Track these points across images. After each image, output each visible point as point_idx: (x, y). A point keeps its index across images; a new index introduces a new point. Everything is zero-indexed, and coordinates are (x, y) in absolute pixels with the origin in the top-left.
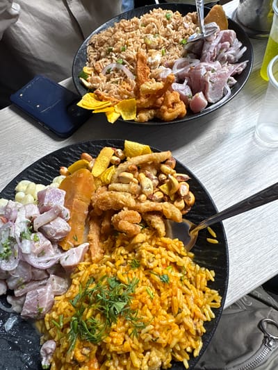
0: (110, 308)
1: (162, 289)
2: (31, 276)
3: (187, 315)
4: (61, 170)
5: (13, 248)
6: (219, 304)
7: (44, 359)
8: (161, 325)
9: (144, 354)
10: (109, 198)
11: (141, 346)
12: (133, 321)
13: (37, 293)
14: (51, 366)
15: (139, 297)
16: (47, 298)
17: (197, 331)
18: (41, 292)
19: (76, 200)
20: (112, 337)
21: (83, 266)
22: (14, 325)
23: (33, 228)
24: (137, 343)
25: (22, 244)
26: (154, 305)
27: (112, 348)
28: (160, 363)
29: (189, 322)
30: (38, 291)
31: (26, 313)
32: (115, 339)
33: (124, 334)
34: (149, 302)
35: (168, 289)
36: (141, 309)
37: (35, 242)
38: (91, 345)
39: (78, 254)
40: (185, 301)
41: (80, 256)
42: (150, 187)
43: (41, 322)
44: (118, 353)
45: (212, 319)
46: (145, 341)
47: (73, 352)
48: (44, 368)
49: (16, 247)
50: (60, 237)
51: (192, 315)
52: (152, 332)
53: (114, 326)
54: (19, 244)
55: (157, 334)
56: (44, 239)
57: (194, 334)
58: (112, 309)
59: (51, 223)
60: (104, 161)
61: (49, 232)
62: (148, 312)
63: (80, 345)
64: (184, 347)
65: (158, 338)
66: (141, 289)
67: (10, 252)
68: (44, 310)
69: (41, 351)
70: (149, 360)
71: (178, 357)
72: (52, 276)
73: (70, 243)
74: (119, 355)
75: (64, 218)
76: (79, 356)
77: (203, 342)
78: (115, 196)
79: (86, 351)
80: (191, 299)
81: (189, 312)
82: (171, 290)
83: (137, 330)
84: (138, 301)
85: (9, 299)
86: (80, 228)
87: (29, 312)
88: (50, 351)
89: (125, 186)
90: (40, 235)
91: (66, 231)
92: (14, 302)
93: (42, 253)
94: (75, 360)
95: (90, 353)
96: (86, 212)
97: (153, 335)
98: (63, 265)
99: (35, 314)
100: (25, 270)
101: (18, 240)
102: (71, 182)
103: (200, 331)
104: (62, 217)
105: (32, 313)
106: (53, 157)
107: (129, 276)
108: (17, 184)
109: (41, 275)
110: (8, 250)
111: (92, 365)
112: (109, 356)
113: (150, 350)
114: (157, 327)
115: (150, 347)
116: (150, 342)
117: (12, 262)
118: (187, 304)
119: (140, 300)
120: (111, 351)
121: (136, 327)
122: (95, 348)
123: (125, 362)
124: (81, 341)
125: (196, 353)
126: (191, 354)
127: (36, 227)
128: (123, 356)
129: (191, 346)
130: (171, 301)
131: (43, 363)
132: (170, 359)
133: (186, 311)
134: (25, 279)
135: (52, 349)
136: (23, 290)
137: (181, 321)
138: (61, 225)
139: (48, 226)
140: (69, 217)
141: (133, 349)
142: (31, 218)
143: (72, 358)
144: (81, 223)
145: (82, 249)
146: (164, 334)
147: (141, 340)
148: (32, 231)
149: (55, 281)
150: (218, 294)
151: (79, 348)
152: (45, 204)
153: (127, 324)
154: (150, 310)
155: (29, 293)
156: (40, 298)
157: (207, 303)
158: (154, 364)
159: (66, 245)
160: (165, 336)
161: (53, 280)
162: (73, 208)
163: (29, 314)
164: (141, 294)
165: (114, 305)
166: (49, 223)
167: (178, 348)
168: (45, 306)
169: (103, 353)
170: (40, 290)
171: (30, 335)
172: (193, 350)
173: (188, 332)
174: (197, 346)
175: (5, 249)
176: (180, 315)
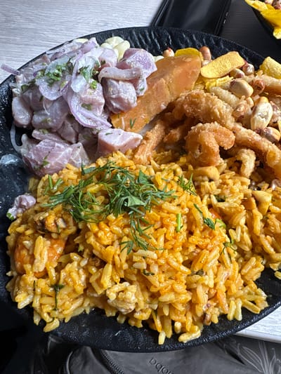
0: (121, 196)
1: (197, 232)
2: (60, 125)
3: (207, 286)
4: (167, 51)
5: (64, 77)
6: (259, 310)
7: (14, 208)
8: (168, 263)
9: (122, 280)
10: (204, 100)
11: (125, 266)
12: (137, 233)
13: (53, 146)
14: (15, 219)
15: (164, 215)
16: (60, 156)
17: (204, 315)
18: (58, 147)
19: (163, 80)
20: (100, 229)
21: (119, 157)
22: (11, 165)
23: (98, 74)
24: (124, 259)
25: (76, 78)
26: (175, 238)
27: (92, 240)
28: (133, 307)
29: (202, 295)
30: (57, 144)
31: (29, 157)
32: (103, 233)
33: (115, 237)
34: (172, 229)
35: (205, 238)
36: (156, 230)
37: (90, 88)
38: (71, 220)
39: (123, 138)
40: (216, 270)
41: (124, 142)
42: (266, 117)
43: (37, 181)
44: (94, 252)
45: (235, 320)
46: (135, 265)
47: (47, 214)
48: (7, 216)
49: (68, 77)
50: (118, 106)
51: (213, 292)
52: (151, 261)
53: (112, 217)
54: (74, 76)
55: (155, 269)
56: (101, 93)
57: (200, 314)
58: (124, 198)
59: (120, 82)
60: (225, 66)
61: (111, 89)
62: (162, 239)
63: (59, 212)
64: (174, 317)
65: (153, 274)
66: (172, 207)
67: (59, 79)
68: (48, 166)
69: (17, 198)
70: (123, 291)
71: (158, 322)
72: (80, 144)
73: (123, 123)
74: (93, 256)
75: (136, 89)
76: (50, 223)
77: (202, 333)
78: (213, 101)
79: (61, 223)
80: (224, 274)
81: (212, 285)
82: (208, 241)
83: (134, 246)
84: (159, 217)
85: (24, 137)
86: (144, 117)
87: (33, 157)
88: (25, 204)
89: (233, 98)
90: (99, 87)
91: (129, 103)
92: (27, 143)
93: (88, 105)
94: (43, 223)
95: (64, 229)
96: (163, 107)
97: (148, 266)
98: (99, 137)
99: (37, 164)
100: (59, 112)
101: (75, 72)
102: (170, 63)
103: (208, 317)
104: (135, 86)
105: (34, 161)
106: (168, 34)
107: (169, 186)
108: (111, 36)
109: (70, 134)
110: (58, 75)
111: (55, 246)
112: (81, 248)
113: (131, 283)
114: (162, 261)
115: (134, 278)
116: (139, 271)
117: (54, 90)
118: (216, 275)
119: (162, 218)
120: (88, 242)
121: (136, 240)
122: (72, 230)
123: (94, 270)
124: (64, 209)
125: (184, 338)
126: (176, 336)
127: (103, 74)
128: (96, 261)
129: (184, 325)
130: (198, 254)
131: (10, 211)
132: (145, 316)
133: (209, 280)
134: (53, 122)
135: (28, 203)
136: (43, 135)
137: (194, 286)
138: (128, 93)
139: (115, 82)
140: (142, 94)
141: (114, 264)
142: (103, 63)
143: (41, 218)
144: (149, 113)
145: (131, 137)
146: (163, 276)
147: (130, 261)
148: (95, 77)
149: (79, 150)
150: (265, 298)
151: (56, 215)
152: (128, 61)
153: (127, 230)
154: (166, 240)
155: (46, 140)
156: (53, 152)
157: (241, 297)
158: (124, 301)
159: (118, 120)
160: (163, 280)
161: (79, 147)
162: (154, 87)
163: (32, 160)
164: (168, 213)
165: (129, 197)
166: (118, 81)
167: (166, 312)
168: (51, 163)
169: (77, 240)
170: (59, 145)
171: (17, 184)
172: (183, 331)
173: (192, 305)
174: (192, 331)
175: (57, 71)
176: (198, 277)
